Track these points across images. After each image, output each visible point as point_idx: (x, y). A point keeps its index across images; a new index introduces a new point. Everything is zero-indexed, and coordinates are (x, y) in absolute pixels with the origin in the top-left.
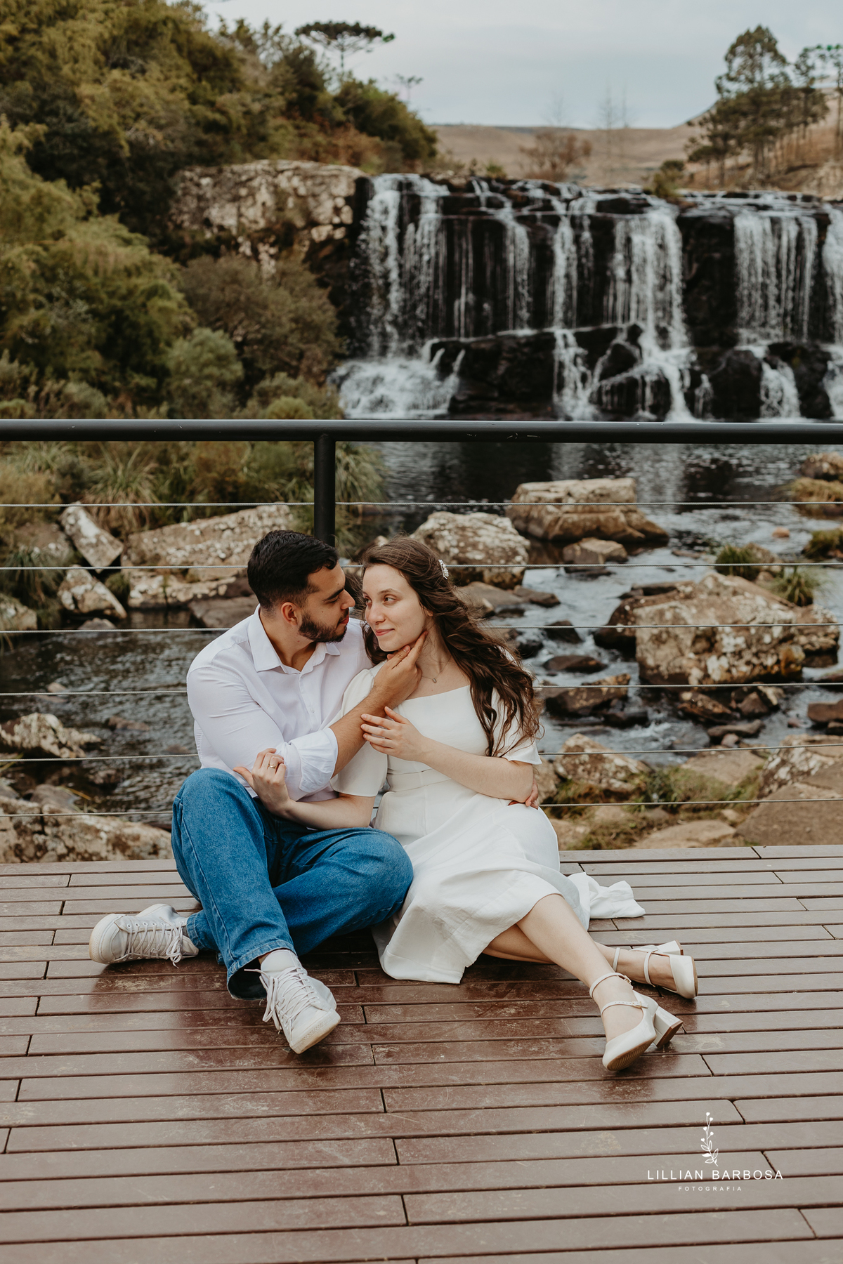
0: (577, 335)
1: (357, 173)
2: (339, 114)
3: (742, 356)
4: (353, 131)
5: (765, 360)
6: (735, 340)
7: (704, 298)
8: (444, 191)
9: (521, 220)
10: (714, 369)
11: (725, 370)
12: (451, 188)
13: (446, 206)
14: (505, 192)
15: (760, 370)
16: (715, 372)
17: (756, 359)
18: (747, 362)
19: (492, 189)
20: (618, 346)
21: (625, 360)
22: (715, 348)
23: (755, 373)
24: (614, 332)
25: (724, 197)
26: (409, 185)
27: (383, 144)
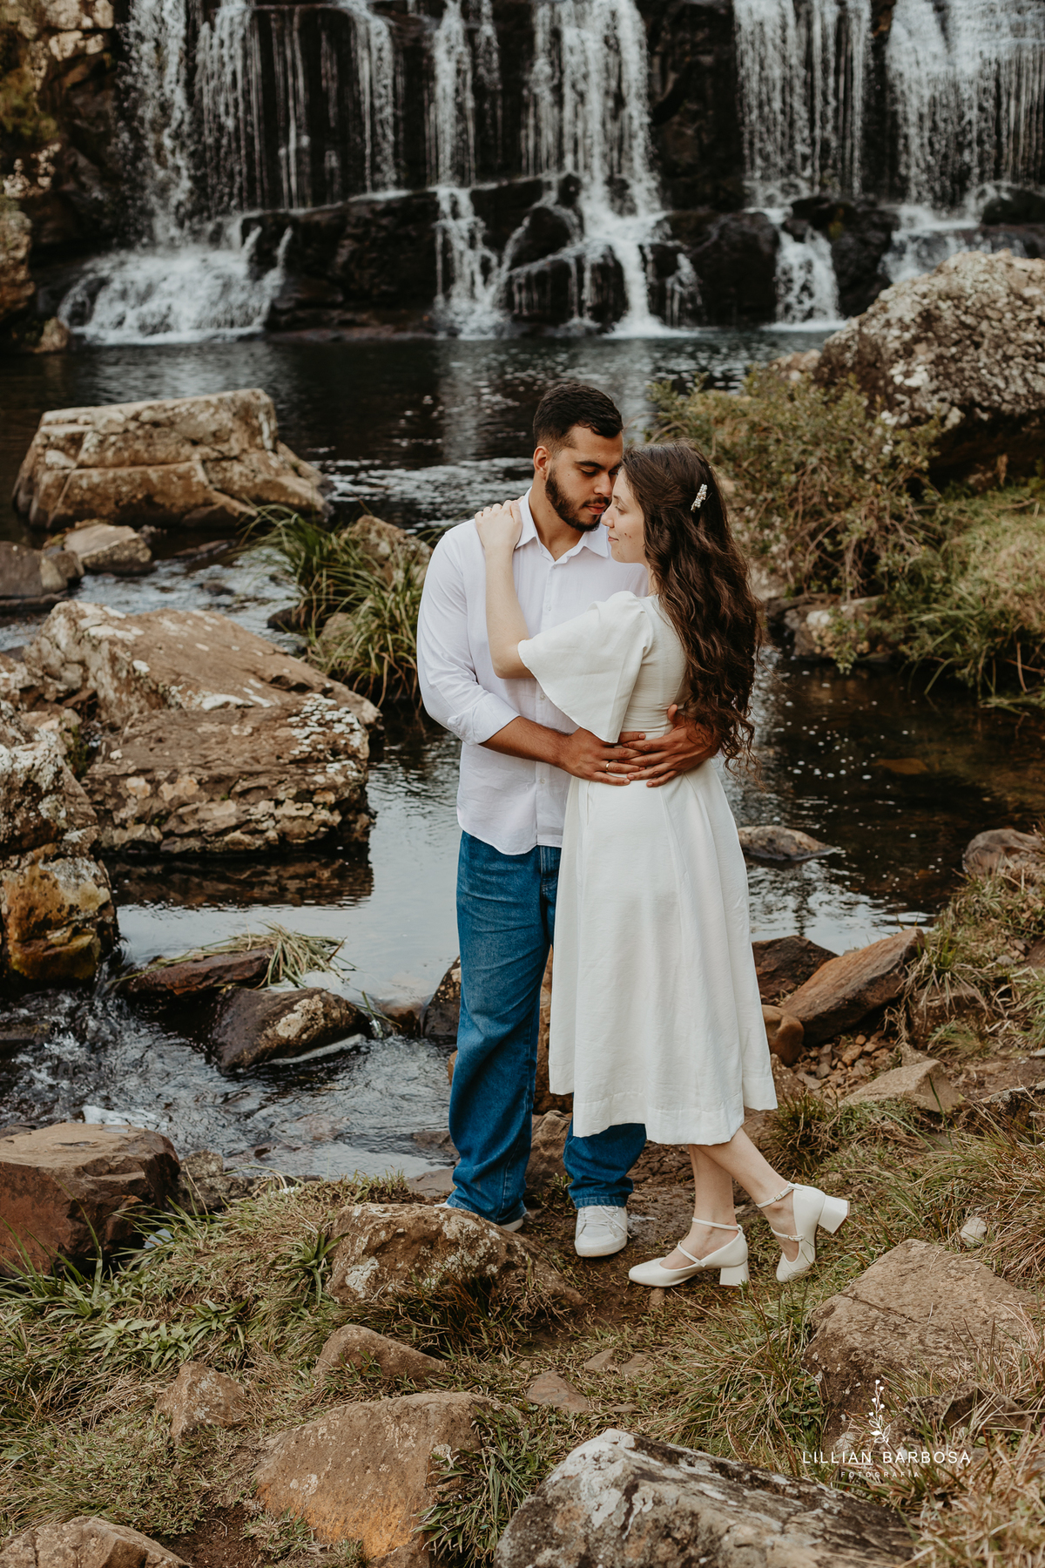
0: (476, 197)
3: (746, 222)
5: (784, 227)
6: (739, 198)
7: (690, 132)
9: (381, 9)
10: (700, 243)
11: (716, 245)
15: (776, 243)
16: (699, 249)
17: (771, 225)
18: (754, 231)
20: (544, 211)
21: (552, 233)
22: (702, 211)
23: (766, 248)
24: (537, 189)
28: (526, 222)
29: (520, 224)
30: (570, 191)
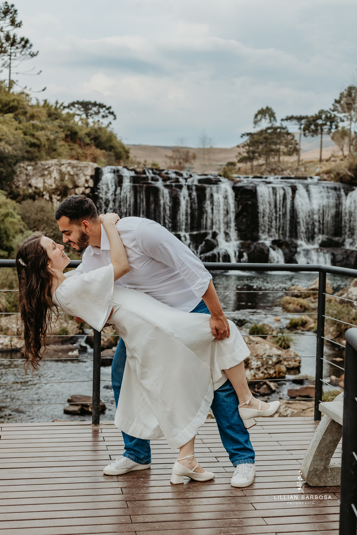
1: (96, 165)
2: (87, 140)
3: (261, 245)
4: (94, 147)
5: (270, 246)
6: (257, 238)
7: (244, 220)
8: (133, 174)
9: (166, 186)
10: (249, 250)
11: (253, 251)
12: (136, 172)
13: (134, 180)
14: (159, 175)
15: (268, 250)
16: (249, 252)
17: (267, 246)
18: (263, 247)
19: (154, 173)
20: (208, 240)
21: (211, 246)
22: (249, 242)
23: (266, 252)
24: (206, 234)
25: (252, 178)
26: (118, 171)
27: (107, 153)
28: (204, 243)
29: (202, 243)
30: (215, 235)
